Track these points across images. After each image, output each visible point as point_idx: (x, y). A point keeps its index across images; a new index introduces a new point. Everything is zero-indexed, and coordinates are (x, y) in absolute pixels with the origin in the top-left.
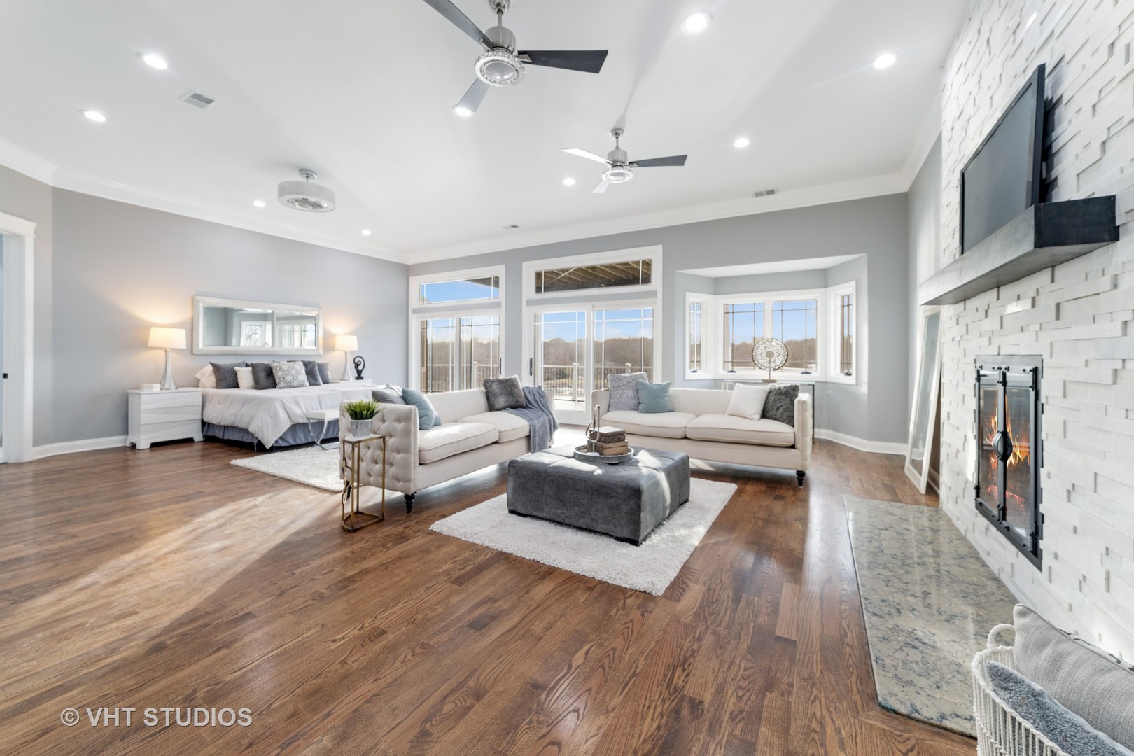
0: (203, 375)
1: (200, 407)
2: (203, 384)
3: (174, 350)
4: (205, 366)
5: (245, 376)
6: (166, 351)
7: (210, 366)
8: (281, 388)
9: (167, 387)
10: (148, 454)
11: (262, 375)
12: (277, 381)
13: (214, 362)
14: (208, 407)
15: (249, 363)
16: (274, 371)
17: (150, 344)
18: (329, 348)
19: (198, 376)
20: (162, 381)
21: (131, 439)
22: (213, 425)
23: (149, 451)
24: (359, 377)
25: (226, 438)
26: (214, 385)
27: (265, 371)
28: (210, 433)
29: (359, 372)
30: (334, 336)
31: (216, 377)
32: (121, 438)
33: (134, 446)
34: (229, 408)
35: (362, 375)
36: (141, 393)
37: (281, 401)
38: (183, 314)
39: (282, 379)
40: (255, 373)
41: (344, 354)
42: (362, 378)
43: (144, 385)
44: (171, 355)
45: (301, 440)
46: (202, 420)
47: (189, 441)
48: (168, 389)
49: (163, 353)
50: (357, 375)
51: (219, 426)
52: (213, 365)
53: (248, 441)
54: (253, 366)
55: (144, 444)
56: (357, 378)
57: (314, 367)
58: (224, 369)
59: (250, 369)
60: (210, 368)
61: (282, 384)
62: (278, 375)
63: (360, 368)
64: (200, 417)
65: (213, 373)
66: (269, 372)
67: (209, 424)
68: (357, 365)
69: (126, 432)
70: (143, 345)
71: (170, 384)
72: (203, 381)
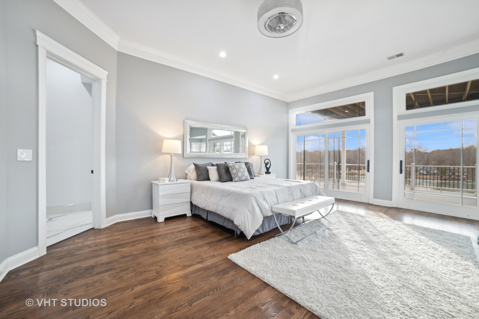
0: (189, 171)
1: (190, 193)
2: (189, 177)
3: (175, 154)
4: (190, 165)
5: (213, 173)
6: (171, 156)
7: (193, 165)
8: (236, 181)
9: (172, 179)
10: (163, 225)
11: (223, 171)
12: (233, 176)
13: (195, 163)
14: (195, 194)
15: (214, 163)
16: (230, 169)
17: (163, 151)
18: (251, 154)
19: (186, 171)
20: (169, 176)
21: (154, 213)
22: (198, 207)
23: (164, 223)
24: (268, 172)
25: (209, 220)
26: (196, 178)
27: (224, 169)
28: (197, 212)
29: (268, 169)
30: (254, 146)
31: (197, 173)
32: (149, 211)
33: (156, 218)
34: (210, 197)
35: (269, 171)
36: (159, 184)
37: (255, 197)
38: (179, 132)
39: (236, 175)
40: (218, 170)
41: (260, 158)
42: (270, 173)
43: (161, 178)
44: (174, 158)
45: (266, 229)
46: (191, 203)
47: (184, 216)
48: (172, 181)
49: (169, 156)
50: (266, 171)
51: (204, 210)
52: (195, 165)
53: (229, 227)
54: (217, 165)
55: (161, 219)
56: (266, 173)
57: (250, 166)
58: (201, 167)
59: (216, 167)
60: (193, 166)
61: (236, 179)
62: (233, 172)
63: (268, 166)
64: (190, 201)
65: (195, 170)
66: (227, 169)
67: (195, 206)
68: (266, 164)
69: (151, 208)
70: (159, 151)
71: (173, 178)
72: (189, 175)
